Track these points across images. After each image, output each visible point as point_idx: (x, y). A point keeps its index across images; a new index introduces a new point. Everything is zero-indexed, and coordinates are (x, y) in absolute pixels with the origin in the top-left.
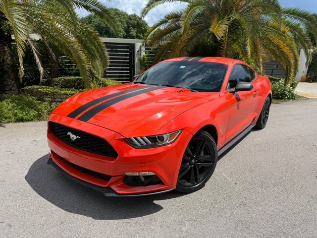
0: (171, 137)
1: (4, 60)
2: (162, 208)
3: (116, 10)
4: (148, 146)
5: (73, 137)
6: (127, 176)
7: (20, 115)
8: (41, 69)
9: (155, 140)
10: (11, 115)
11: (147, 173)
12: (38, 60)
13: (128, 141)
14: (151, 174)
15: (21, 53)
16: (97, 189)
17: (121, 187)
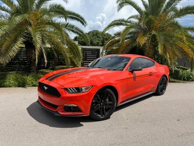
0: (86, 89)
1: (32, 57)
2: (83, 125)
3: (97, 31)
4: (75, 92)
5: (46, 88)
6: (65, 106)
7: (34, 83)
8: (46, 61)
9: (79, 90)
10: (30, 83)
11: (74, 105)
12: (45, 56)
13: (66, 89)
14: (76, 106)
15: (37, 53)
16: (52, 112)
17: (62, 112)
